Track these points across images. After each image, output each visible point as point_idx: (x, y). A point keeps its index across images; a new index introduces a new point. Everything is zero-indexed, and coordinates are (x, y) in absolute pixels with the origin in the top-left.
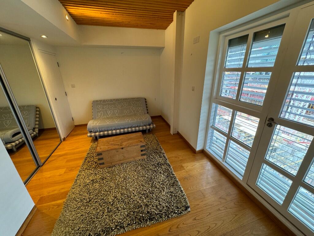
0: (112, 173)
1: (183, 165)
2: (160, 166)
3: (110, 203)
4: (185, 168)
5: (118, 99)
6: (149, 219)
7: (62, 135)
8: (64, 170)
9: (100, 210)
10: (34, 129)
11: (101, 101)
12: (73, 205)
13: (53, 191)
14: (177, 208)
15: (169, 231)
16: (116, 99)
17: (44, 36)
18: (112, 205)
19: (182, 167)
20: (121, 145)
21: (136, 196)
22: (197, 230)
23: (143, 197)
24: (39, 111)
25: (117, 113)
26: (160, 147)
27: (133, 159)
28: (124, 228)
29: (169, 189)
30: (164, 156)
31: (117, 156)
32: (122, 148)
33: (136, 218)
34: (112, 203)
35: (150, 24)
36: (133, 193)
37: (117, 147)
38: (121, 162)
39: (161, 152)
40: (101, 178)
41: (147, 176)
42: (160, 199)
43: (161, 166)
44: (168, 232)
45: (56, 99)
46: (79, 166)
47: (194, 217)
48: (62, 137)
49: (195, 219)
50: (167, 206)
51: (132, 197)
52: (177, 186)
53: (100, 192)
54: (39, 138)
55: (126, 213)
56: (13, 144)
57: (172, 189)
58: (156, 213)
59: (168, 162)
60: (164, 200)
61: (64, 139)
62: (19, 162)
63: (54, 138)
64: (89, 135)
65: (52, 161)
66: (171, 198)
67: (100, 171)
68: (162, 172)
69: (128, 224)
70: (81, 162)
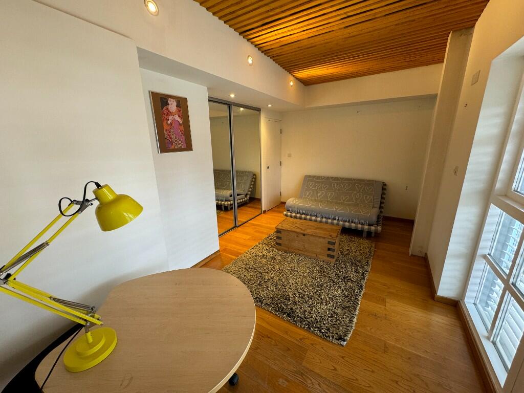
0: (284, 258)
1: (388, 300)
2: (346, 280)
3: (265, 279)
4: (388, 304)
5: (337, 178)
6: (288, 314)
7: (264, 207)
8: (248, 237)
9: (254, 279)
10: (247, 194)
11: (314, 177)
12: (240, 264)
13: (234, 248)
14: (327, 330)
15: (301, 339)
16: (336, 178)
17: (270, 106)
18: (265, 282)
19: (383, 301)
20: (304, 231)
21: (291, 289)
22: (336, 366)
23: (297, 295)
24: (255, 179)
25: (330, 197)
26: (368, 261)
27: (315, 255)
28: (262, 303)
29: (335, 308)
30: (363, 274)
31: (297, 242)
32: (304, 235)
33: (277, 304)
34: (266, 280)
35: (405, 63)
36: (290, 286)
37: (298, 230)
38: (300, 252)
39: (362, 267)
40: (271, 257)
41: (319, 280)
42: (314, 309)
43: (348, 281)
44: (298, 339)
45: (268, 167)
46: (261, 239)
47: (344, 355)
48: (263, 209)
49: (343, 357)
50: (316, 319)
51: (286, 287)
52: (349, 313)
53: (263, 266)
54: (248, 205)
55: (272, 295)
56: (229, 202)
57: (339, 311)
58: (298, 315)
59: (363, 282)
60: (319, 313)
61: (265, 212)
62: (222, 218)
63: (256, 208)
64: (285, 213)
65: (246, 226)
66: (329, 317)
67: (275, 251)
68: (342, 288)
69: (267, 304)
70: (265, 236)
